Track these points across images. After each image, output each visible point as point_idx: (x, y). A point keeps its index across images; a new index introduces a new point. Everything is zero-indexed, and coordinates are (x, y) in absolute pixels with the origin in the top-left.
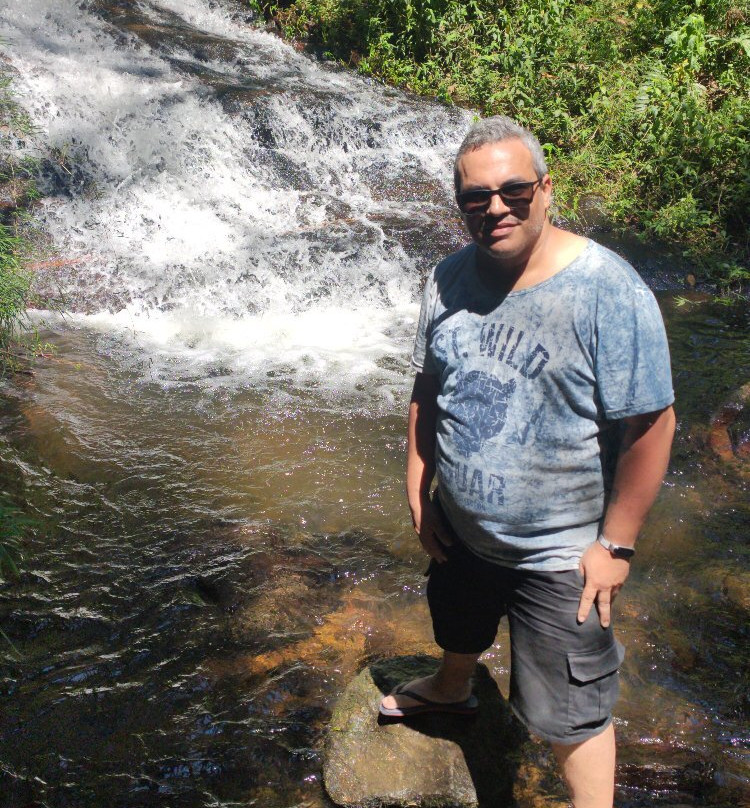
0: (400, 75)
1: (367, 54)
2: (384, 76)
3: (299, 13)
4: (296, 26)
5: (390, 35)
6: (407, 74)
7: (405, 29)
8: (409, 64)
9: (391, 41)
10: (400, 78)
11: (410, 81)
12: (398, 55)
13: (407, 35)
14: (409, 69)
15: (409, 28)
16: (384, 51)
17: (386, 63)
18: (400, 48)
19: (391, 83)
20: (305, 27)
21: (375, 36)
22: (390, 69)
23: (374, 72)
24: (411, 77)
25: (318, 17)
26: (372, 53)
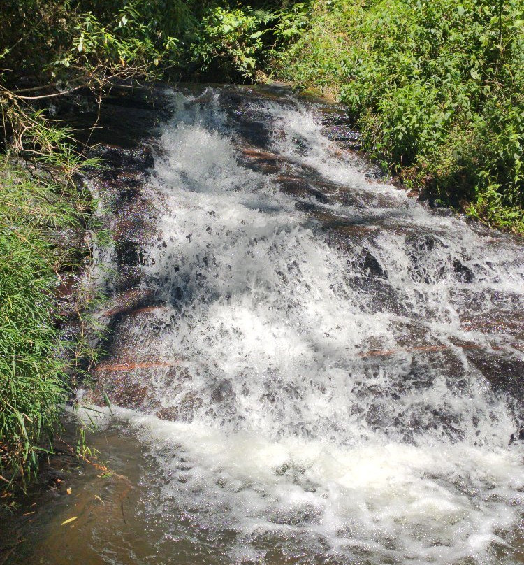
0: (505, 219)
1: (475, 201)
2: (490, 220)
3: (418, 170)
4: (415, 180)
5: (498, 186)
6: (513, 219)
7: (513, 180)
8: (516, 211)
9: (499, 190)
10: (506, 222)
11: (516, 225)
12: (505, 203)
13: (515, 186)
14: (514, 215)
15: (517, 179)
16: (491, 198)
17: (493, 210)
18: (507, 196)
19: (497, 227)
20: (423, 181)
21: (483, 187)
22: (496, 215)
23: (481, 217)
24: (517, 222)
25: (435, 173)
26: (480, 200)
